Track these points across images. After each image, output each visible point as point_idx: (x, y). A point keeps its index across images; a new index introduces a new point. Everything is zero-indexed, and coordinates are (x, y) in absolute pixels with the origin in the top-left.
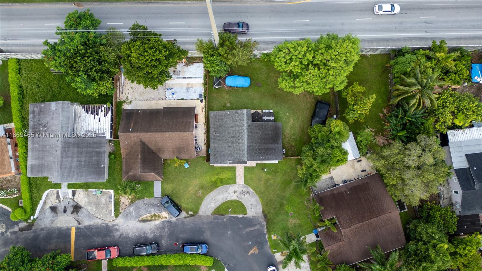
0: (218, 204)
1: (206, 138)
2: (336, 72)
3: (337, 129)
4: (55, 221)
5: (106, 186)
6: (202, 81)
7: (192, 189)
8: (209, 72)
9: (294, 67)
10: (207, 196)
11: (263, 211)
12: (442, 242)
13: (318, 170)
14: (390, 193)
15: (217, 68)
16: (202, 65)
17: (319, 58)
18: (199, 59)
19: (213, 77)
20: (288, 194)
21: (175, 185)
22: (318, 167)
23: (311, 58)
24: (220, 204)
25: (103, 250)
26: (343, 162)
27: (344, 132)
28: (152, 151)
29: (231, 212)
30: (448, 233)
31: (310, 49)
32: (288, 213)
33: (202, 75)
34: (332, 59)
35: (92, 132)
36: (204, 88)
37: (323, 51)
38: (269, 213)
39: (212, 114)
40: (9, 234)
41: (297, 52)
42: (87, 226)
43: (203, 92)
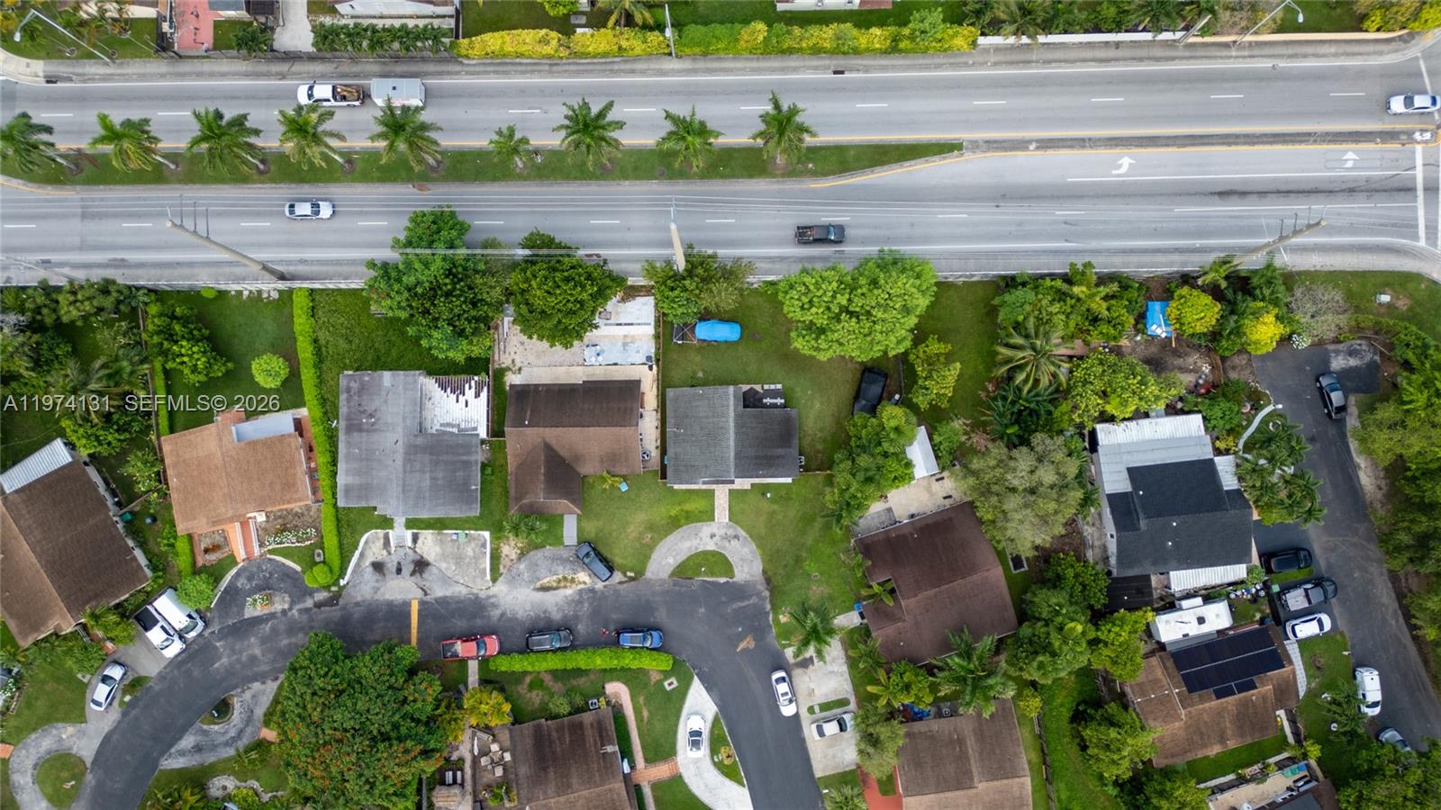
0: (681, 558)
1: (659, 435)
2: (888, 326)
3: (893, 423)
4: (382, 590)
5: (475, 524)
6: (650, 330)
7: (632, 531)
8: (664, 314)
9: (817, 315)
10: (662, 543)
11: (764, 572)
12: (1072, 620)
13: (859, 495)
14: (988, 536)
15: (680, 311)
16: (650, 300)
17: (858, 302)
18: (646, 291)
19: (672, 323)
20: (809, 540)
21: (601, 523)
22: (857, 490)
23: (844, 302)
24: (685, 558)
25: (472, 640)
26: (904, 480)
27: (906, 428)
28: (563, 460)
29: (706, 574)
30: (1091, 607)
31: (843, 286)
32: (809, 575)
33: (652, 320)
34: (879, 305)
35: (453, 426)
36: (656, 343)
37: (864, 290)
38: (775, 574)
39: (670, 393)
40: (296, 614)
41: (821, 291)
42: (440, 598)
43: (653, 350)
